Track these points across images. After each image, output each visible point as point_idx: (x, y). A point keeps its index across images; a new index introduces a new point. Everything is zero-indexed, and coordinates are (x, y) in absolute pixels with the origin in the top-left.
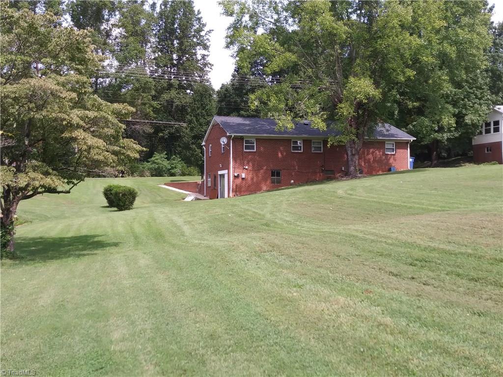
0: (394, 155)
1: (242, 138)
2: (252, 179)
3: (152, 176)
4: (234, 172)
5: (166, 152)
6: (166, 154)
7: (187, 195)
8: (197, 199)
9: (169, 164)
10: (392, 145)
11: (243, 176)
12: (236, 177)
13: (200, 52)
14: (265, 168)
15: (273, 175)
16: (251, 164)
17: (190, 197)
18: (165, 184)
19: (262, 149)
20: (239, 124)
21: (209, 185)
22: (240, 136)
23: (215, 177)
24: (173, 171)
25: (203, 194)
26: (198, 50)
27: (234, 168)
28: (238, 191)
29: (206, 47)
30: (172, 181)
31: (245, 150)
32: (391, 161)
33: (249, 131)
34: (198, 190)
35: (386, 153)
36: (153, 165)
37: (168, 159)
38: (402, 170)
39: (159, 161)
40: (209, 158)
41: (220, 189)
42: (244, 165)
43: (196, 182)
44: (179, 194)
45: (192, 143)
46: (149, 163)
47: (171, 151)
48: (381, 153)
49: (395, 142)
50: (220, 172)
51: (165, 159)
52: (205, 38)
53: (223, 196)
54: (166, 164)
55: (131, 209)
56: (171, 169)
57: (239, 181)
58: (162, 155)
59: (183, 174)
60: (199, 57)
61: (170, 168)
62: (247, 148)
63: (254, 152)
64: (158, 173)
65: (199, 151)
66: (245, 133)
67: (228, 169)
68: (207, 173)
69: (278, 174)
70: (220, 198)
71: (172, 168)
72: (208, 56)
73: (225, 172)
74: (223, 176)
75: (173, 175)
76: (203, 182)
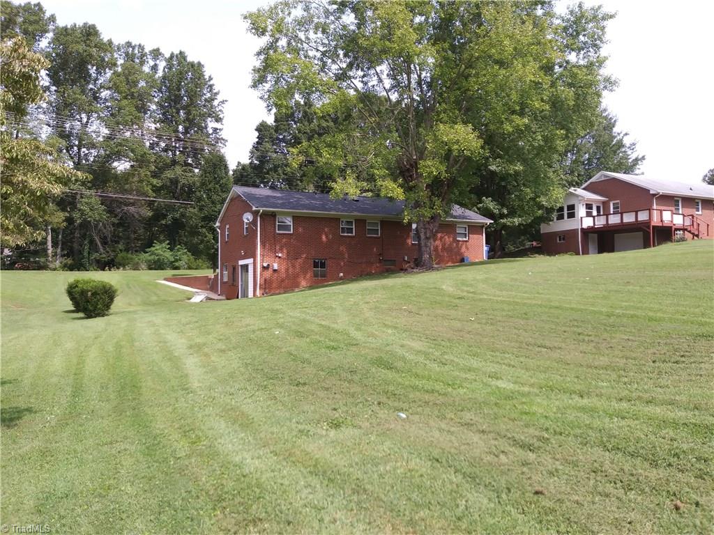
0: (466, 241)
1: (273, 215)
2: (287, 270)
3: (150, 269)
4: (262, 261)
5: (168, 241)
6: (168, 244)
7: (194, 294)
8: (208, 299)
9: (171, 255)
10: (464, 229)
11: (276, 266)
12: (265, 268)
13: (211, 124)
14: (304, 256)
15: (316, 265)
16: (285, 251)
17: (199, 297)
18: (166, 279)
19: (301, 230)
20: (268, 197)
21: (225, 279)
22: (269, 211)
23: (234, 269)
24: (177, 264)
25: (216, 292)
26: (209, 123)
27: (262, 256)
28: (268, 287)
29: (218, 120)
30: (174, 275)
31: (277, 232)
32: (463, 249)
33: (282, 206)
34: (208, 287)
35: (458, 239)
36: (152, 257)
37: (171, 249)
38: (477, 260)
39: (160, 252)
40: (225, 243)
41: (242, 285)
42: (275, 252)
43: (207, 276)
44: (184, 292)
45: (202, 227)
46: (147, 254)
47: (175, 240)
48: (451, 239)
49: (469, 226)
50: (241, 262)
51: (168, 249)
52: (217, 110)
53: (245, 295)
54: (168, 255)
55: (107, 315)
56: (174, 262)
57: (268, 274)
58: (164, 245)
59: (190, 268)
60: (211, 131)
61: (173, 260)
62: (280, 227)
63: (290, 234)
64: (157, 265)
65: (210, 236)
66: (278, 208)
67: (254, 256)
68: (222, 264)
69: (323, 265)
70: (242, 297)
71: (176, 261)
72: (221, 130)
73: (249, 261)
74: (245, 267)
75: (177, 268)
76: (216, 277)
